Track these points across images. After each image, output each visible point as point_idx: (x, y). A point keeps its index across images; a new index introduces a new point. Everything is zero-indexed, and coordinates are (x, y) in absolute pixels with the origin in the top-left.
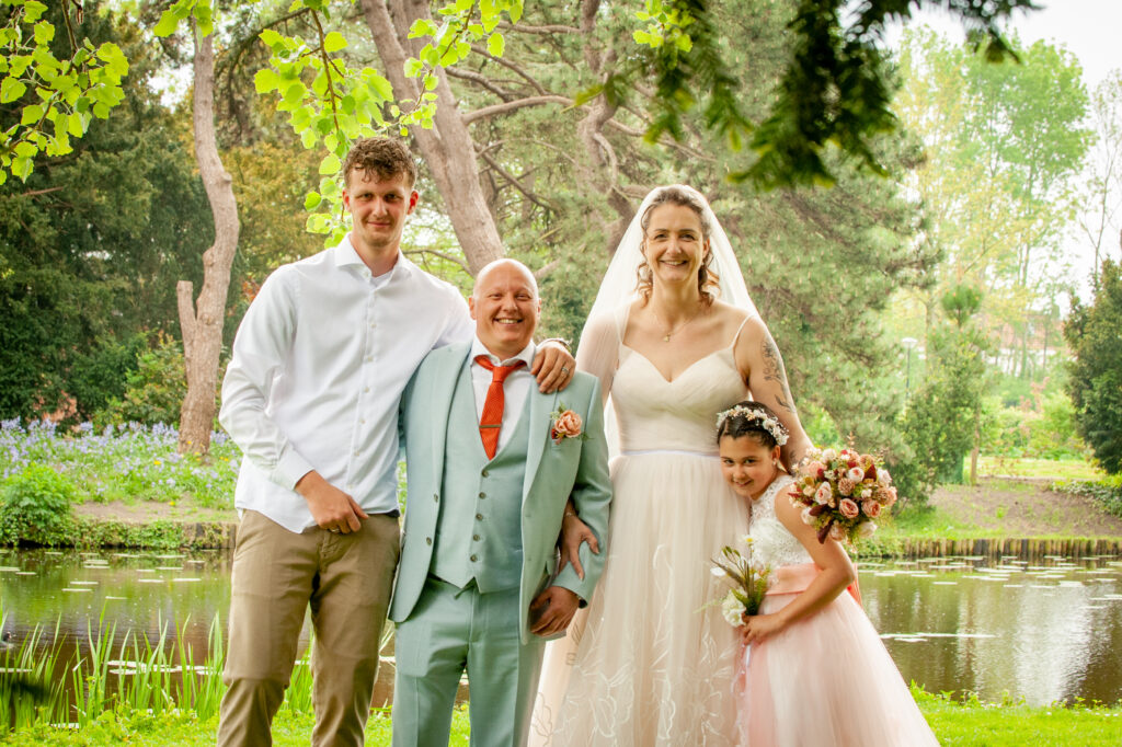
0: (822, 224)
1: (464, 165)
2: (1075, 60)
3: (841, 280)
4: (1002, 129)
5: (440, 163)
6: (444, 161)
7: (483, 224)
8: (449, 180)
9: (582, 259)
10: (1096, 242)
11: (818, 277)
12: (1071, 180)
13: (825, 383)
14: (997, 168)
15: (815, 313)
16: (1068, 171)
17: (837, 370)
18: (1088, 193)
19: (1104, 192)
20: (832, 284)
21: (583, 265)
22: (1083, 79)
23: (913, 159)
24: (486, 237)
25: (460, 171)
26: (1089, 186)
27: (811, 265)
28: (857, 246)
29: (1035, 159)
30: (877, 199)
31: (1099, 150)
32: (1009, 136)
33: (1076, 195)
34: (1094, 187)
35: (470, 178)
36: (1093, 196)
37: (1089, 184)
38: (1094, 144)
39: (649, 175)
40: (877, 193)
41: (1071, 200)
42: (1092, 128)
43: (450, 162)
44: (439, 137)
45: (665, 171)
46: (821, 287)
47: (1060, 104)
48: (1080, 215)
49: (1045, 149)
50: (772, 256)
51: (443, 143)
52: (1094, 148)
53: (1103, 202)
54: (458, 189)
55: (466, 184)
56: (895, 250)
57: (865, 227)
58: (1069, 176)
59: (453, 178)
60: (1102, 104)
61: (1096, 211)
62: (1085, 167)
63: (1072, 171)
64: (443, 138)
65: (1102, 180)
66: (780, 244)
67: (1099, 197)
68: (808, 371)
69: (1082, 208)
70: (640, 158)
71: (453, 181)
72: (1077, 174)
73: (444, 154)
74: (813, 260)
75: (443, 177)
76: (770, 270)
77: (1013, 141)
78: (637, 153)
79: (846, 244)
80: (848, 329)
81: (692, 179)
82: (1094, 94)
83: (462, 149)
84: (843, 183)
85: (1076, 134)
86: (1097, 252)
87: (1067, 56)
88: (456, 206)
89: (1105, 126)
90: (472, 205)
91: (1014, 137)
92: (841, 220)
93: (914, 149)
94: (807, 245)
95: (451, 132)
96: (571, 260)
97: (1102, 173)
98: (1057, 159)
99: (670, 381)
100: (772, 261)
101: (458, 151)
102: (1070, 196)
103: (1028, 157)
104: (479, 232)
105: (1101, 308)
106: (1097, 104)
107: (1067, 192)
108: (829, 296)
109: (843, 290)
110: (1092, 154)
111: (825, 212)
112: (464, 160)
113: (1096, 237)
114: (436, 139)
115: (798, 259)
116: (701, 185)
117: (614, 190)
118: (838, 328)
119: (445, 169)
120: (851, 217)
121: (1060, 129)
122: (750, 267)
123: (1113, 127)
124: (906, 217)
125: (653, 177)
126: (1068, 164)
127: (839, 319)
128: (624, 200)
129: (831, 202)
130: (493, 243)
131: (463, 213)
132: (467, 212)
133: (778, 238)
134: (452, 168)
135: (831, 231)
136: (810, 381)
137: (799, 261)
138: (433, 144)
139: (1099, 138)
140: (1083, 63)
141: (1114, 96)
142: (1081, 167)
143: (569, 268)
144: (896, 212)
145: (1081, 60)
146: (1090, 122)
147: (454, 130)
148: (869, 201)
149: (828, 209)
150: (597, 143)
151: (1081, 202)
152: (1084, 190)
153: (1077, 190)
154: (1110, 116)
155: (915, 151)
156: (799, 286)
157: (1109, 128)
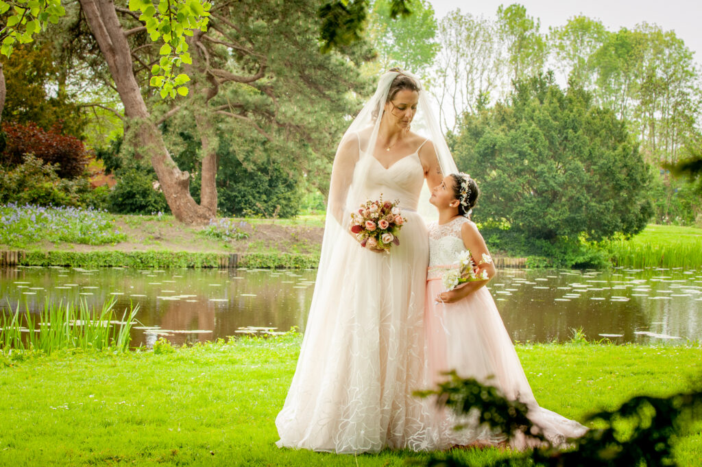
0: (320, 91)
1: (124, 58)
2: (430, 6)
3: (331, 120)
4: (391, 42)
5: (111, 58)
6: (114, 56)
7: (135, 90)
8: (116, 67)
9: (192, 108)
10: (440, 102)
11: (319, 118)
12: (427, 70)
13: (319, 175)
14: (387, 63)
15: (313, 138)
16: (425, 65)
17: (325, 168)
18: (436, 76)
19: (445, 76)
20: (326, 123)
21: (192, 111)
22: (435, 16)
23: (369, 56)
24: (136, 97)
25: (122, 61)
26: (437, 73)
27: (316, 112)
28: (338, 102)
29: (408, 58)
30: (352, 77)
31: (442, 54)
32: (393, 46)
33: (429, 77)
34: (439, 74)
35: (128, 65)
36: (439, 78)
37: (437, 72)
38: (439, 50)
39: (220, 64)
40: (351, 73)
41: (427, 80)
42: (438, 42)
43: (117, 57)
44: (111, 43)
45: (229, 62)
46: (321, 124)
47: (422, 30)
48: (431, 88)
49: (414, 53)
50: (295, 108)
51: (113, 47)
52: (440, 53)
53: (444, 82)
54: (121, 71)
55: (126, 69)
56: (358, 104)
57: (343, 92)
58: (426, 67)
59: (119, 65)
60: (444, 29)
61: (440, 86)
62: (435, 63)
63: (428, 65)
64: (113, 44)
65: (444, 70)
66: (299, 101)
67: (442, 79)
68: (310, 168)
69: (433, 85)
70: (215, 55)
71: (118, 67)
72: (430, 67)
73: (114, 53)
74: (316, 109)
75: (113, 65)
76: (294, 115)
77: (396, 49)
78: (214, 53)
79: (332, 101)
80: (331, 146)
81: (245, 66)
82: (440, 24)
83: (123, 50)
84: (332, 69)
85: (431, 45)
86: (441, 108)
87: (426, 4)
88: (120, 80)
89: (446, 42)
90: (129, 80)
91: (397, 46)
92: (329, 88)
93: (370, 51)
94: (312, 102)
95: (118, 41)
96: (186, 108)
97: (444, 66)
98: (420, 58)
99: (387, 168)
100: (295, 110)
101: (122, 51)
102: (426, 78)
103: (404, 57)
104: (132, 94)
105: (464, 138)
106: (442, 29)
107: (425, 76)
108: (325, 129)
109: (333, 125)
110: (439, 56)
111: (321, 84)
112: (125, 55)
113: (440, 100)
114: (109, 45)
115: (309, 108)
116: (251, 69)
117: (208, 72)
118: (325, 146)
119: (115, 61)
120: (335, 87)
121: (421, 43)
122: (284, 113)
123: (450, 42)
124: (367, 86)
125: (222, 66)
126: (426, 61)
127: (326, 141)
128: (213, 77)
129: (325, 79)
130: (140, 100)
131: (124, 84)
132: (126, 84)
133: (298, 98)
134: (118, 60)
135: (324, 94)
136: (311, 173)
137: (309, 110)
138: (108, 47)
139: (442, 47)
140: (434, 8)
141: (451, 25)
142: (433, 62)
143: (185, 112)
144: (361, 84)
145: (433, 6)
146: (438, 39)
147: (119, 40)
148: (347, 78)
149: (323, 83)
150: (198, 47)
151: (432, 82)
152: (433, 75)
153: (430, 75)
154: (448, 36)
155: (370, 52)
156: (309, 123)
157: (448, 42)
